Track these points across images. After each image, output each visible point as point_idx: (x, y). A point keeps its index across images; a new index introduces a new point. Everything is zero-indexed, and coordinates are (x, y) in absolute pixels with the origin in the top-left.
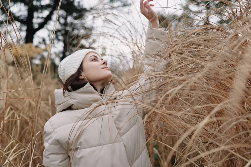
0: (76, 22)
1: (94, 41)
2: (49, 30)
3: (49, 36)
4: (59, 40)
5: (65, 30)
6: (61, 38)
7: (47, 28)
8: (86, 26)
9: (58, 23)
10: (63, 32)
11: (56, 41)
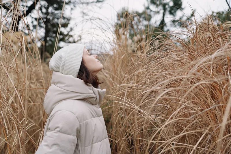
0: (56, 12)
1: (71, 29)
2: (32, 18)
3: (32, 22)
4: (41, 27)
5: (46, 18)
6: (43, 25)
7: (31, 16)
8: (65, 16)
9: (40, 12)
10: (45, 20)
11: (38, 28)
